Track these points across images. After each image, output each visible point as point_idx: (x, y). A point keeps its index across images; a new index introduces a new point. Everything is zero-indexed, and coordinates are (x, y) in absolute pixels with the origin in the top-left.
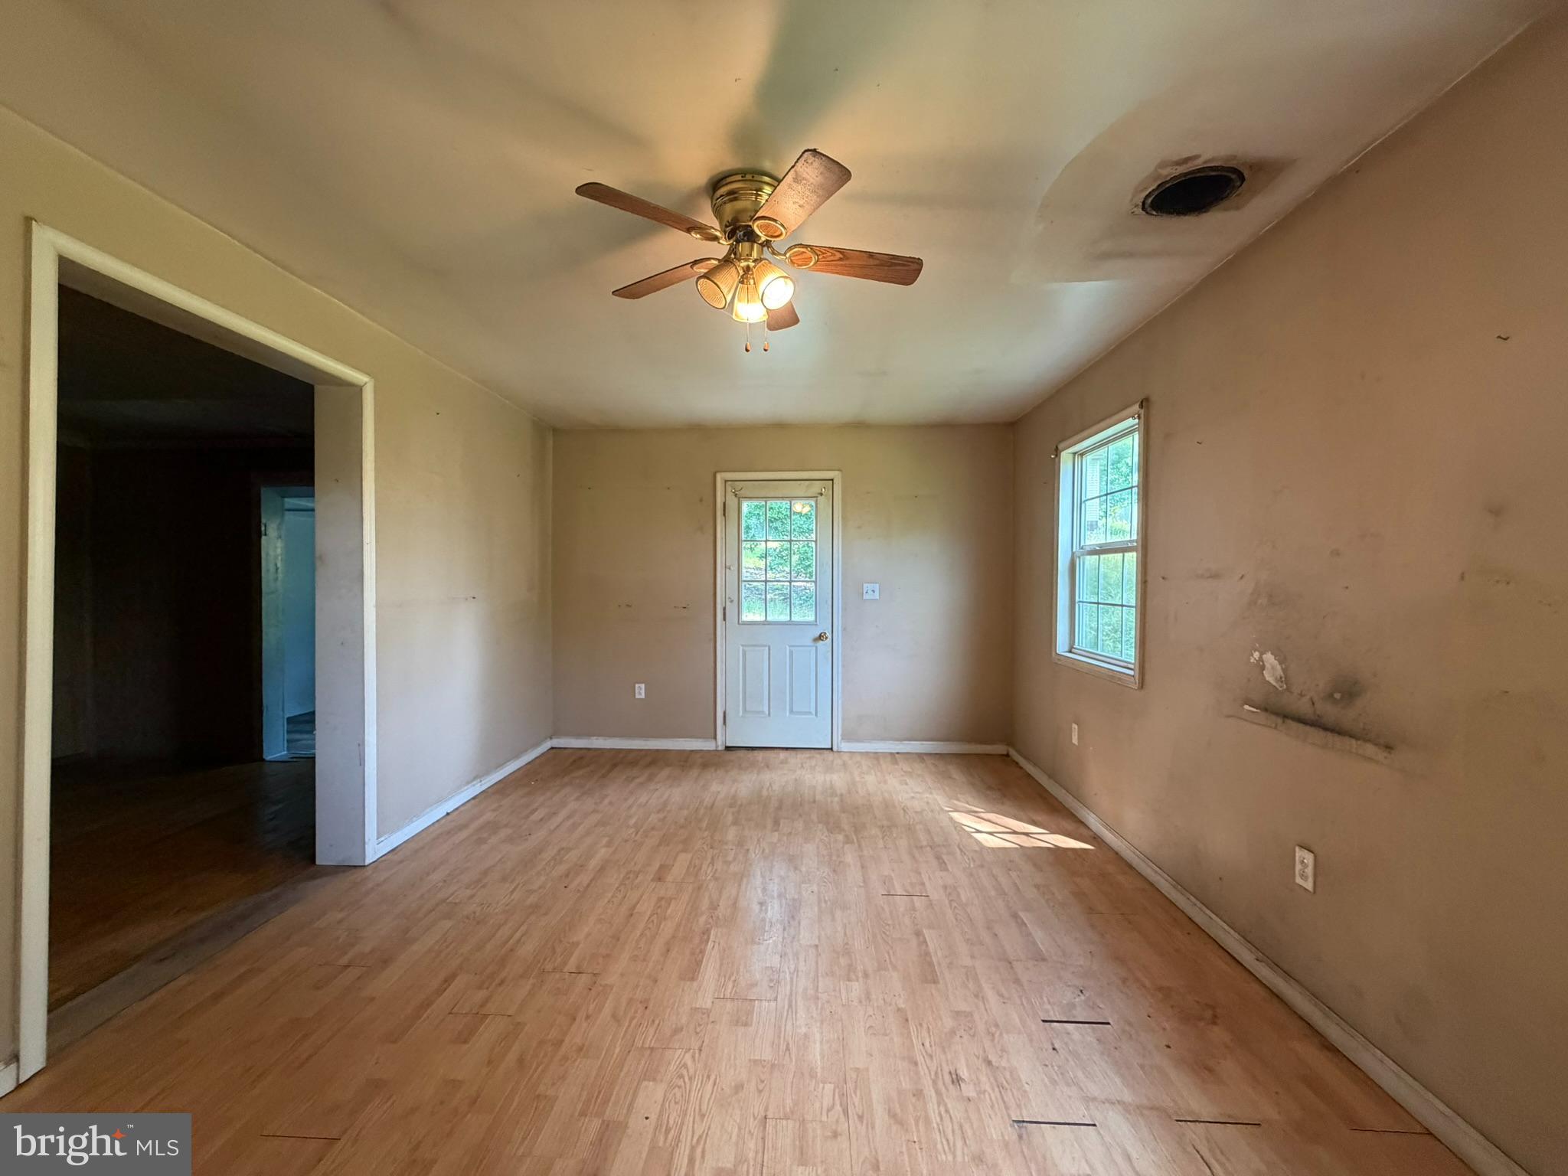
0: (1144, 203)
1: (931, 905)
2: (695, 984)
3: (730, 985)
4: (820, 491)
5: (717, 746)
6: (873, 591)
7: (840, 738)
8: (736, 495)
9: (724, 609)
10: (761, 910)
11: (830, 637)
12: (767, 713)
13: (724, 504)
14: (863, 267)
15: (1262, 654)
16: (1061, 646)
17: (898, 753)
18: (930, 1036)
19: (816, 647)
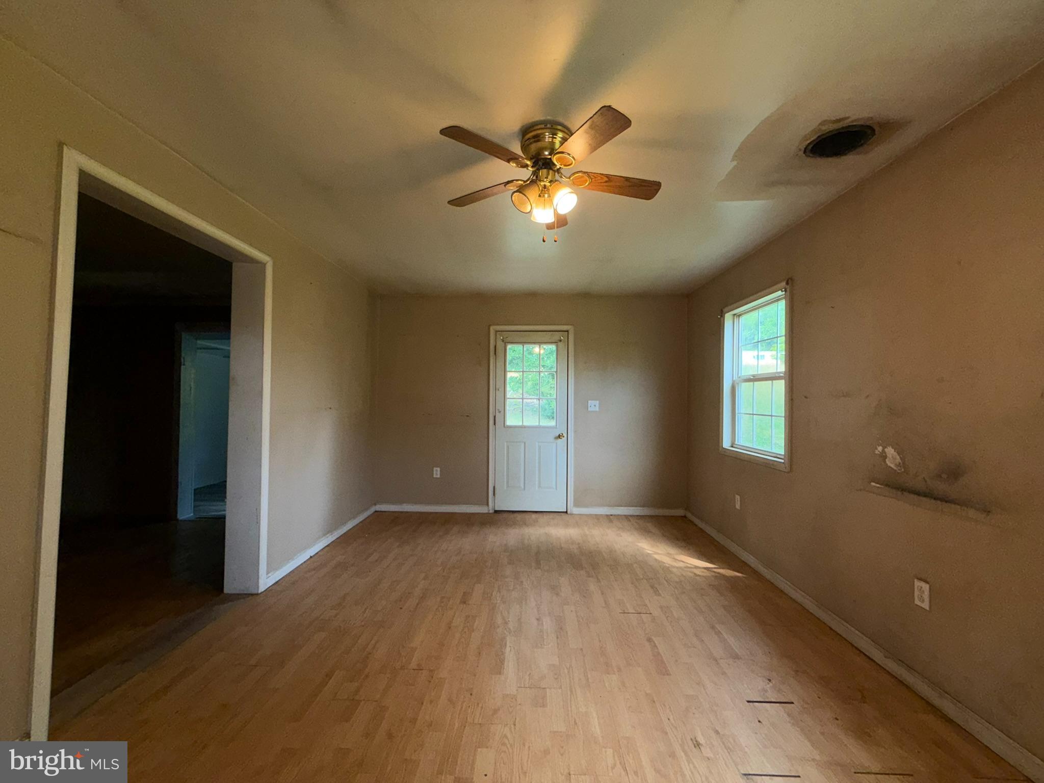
0: (805, 149)
1: (654, 620)
2: (503, 678)
3: (527, 678)
4: (559, 339)
5: (489, 511)
6: (595, 406)
7: (572, 505)
8: (503, 341)
9: (495, 417)
10: (538, 624)
11: (566, 436)
12: (523, 487)
13: (495, 347)
14: (620, 187)
15: (884, 448)
16: (726, 444)
17: (611, 515)
18: (672, 714)
19: (557, 443)
